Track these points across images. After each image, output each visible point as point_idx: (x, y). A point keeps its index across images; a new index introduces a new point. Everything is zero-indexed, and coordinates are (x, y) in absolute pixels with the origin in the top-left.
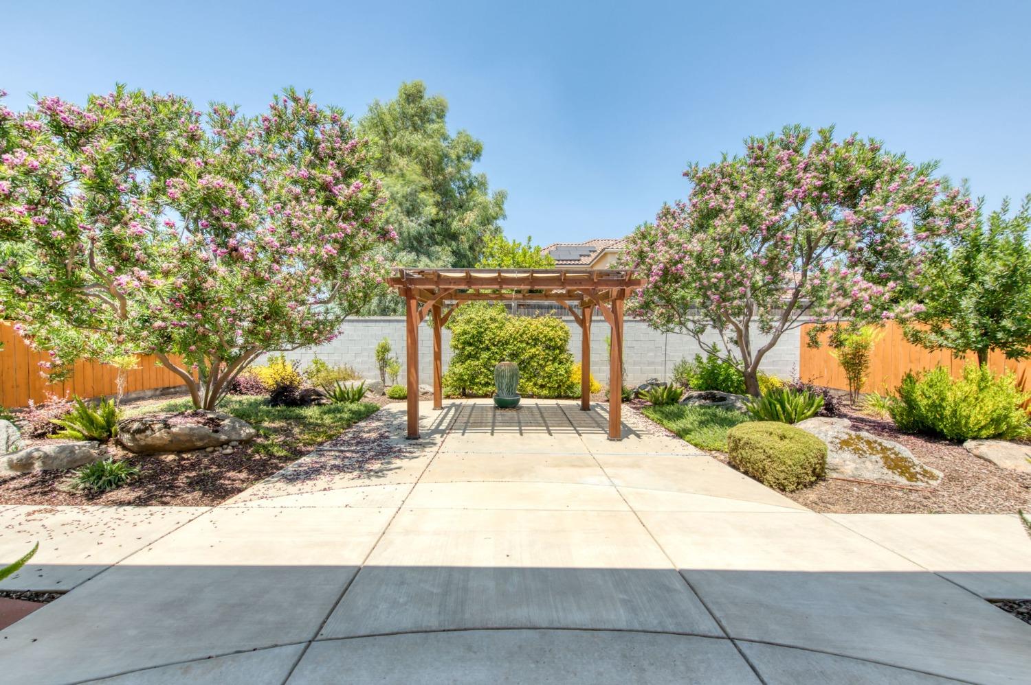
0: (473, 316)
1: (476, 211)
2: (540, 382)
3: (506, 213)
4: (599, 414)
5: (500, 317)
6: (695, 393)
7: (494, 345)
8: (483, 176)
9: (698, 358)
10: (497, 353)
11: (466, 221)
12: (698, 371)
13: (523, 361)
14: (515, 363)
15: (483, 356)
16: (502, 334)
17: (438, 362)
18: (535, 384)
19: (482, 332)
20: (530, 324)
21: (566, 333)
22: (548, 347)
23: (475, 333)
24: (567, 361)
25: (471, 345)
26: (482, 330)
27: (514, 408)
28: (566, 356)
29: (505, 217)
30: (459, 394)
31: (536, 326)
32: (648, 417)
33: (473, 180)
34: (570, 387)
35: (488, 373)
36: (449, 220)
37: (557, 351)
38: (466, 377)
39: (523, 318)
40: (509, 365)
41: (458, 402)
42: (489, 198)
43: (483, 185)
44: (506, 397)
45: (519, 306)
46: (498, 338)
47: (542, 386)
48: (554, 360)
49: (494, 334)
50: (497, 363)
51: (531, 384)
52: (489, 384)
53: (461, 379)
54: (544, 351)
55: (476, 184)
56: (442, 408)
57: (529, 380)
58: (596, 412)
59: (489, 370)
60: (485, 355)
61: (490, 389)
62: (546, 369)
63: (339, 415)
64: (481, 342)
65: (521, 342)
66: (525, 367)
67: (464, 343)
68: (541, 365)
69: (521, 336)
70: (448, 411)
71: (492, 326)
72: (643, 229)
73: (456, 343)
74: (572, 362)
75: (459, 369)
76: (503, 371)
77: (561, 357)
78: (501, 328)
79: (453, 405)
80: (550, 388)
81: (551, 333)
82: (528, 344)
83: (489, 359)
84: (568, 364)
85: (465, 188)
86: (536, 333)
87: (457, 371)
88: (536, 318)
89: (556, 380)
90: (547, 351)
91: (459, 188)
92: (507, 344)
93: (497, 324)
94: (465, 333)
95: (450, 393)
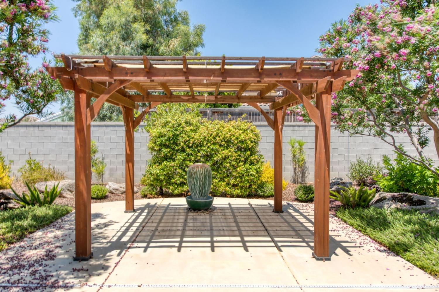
0: (170, 120)
1: (179, 39)
2: (232, 181)
3: (204, 42)
4: (293, 217)
5: (195, 120)
6: (388, 195)
7: (189, 147)
8: (186, 13)
9: (386, 160)
10: (191, 154)
11: (171, 46)
12: (386, 171)
13: (217, 162)
14: (208, 164)
15: (178, 157)
16: (197, 136)
17: (130, 165)
18: (228, 184)
19: (178, 135)
20: (223, 127)
21: (256, 135)
22: (239, 149)
23: (171, 135)
24: (258, 162)
25: (167, 147)
26: (178, 133)
27: (206, 210)
28: (256, 157)
29: (203, 46)
30: (156, 194)
31: (229, 129)
32: (345, 222)
33: (178, 16)
34: (261, 186)
35: (183, 173)
36: (157, 45)
37: (249, 153)
38: (162, 178)
39: (216, 121)
40: (201, 167)
41: (153, 201)
42: (191, 29)
43: (185, 21)
44: (199, 199)
45: (214, 113)
46: (192, 140)
47: (234, 186)
48: (245, 162)
49: (189, 137)
50: (192, 164)
51: (225, 183)
52: (185, 184)
53: (157, 179)
54: (236, 152)
55: (180, 19)
56: (134, 211)
57: (222, 180)
58: (290, 214)
59: (184, 170)
60: (180, 156)
61: (185, 188)
62: (238, 169)
63: (17, 223)
64: (177, 144)
65: (214, 144)
66: (219, 167)
67: (161, 145)
68: (233, 166)
69: (214, 138)
70: (140, 214)
71: (187, 129)
72: (338, 26)
73: (153, 145)
74: (262, 162)
75: (156, 170)
76: (196, 173)
77: (252, 158)
78: (195, 131)
79: (148, 206)
80: (242, 188)
81: (243, 136)
82: (221, 146)
83: (184, 160)
84: (259, 165)
85: (171, 21)
86: (228, 135)
87: (153, 171)
88: (228, 122)
89: (248, 180)
90: (239, 153)
91: (166, 21)
92: (201, 146)
93: (191, 128)
94: (161, 135)
95: (147, 193)
